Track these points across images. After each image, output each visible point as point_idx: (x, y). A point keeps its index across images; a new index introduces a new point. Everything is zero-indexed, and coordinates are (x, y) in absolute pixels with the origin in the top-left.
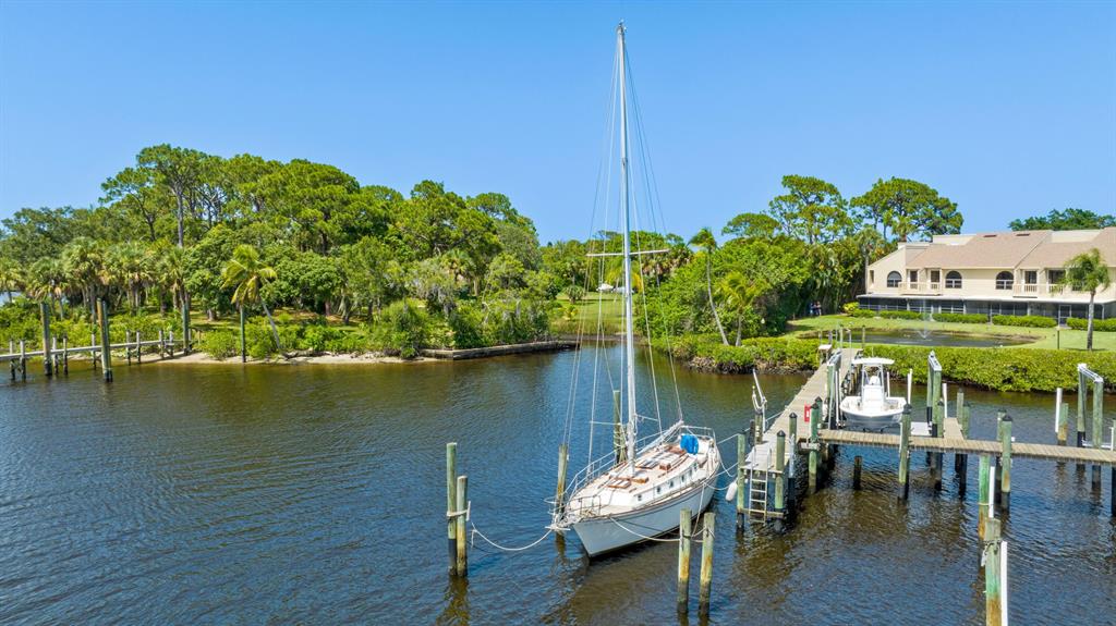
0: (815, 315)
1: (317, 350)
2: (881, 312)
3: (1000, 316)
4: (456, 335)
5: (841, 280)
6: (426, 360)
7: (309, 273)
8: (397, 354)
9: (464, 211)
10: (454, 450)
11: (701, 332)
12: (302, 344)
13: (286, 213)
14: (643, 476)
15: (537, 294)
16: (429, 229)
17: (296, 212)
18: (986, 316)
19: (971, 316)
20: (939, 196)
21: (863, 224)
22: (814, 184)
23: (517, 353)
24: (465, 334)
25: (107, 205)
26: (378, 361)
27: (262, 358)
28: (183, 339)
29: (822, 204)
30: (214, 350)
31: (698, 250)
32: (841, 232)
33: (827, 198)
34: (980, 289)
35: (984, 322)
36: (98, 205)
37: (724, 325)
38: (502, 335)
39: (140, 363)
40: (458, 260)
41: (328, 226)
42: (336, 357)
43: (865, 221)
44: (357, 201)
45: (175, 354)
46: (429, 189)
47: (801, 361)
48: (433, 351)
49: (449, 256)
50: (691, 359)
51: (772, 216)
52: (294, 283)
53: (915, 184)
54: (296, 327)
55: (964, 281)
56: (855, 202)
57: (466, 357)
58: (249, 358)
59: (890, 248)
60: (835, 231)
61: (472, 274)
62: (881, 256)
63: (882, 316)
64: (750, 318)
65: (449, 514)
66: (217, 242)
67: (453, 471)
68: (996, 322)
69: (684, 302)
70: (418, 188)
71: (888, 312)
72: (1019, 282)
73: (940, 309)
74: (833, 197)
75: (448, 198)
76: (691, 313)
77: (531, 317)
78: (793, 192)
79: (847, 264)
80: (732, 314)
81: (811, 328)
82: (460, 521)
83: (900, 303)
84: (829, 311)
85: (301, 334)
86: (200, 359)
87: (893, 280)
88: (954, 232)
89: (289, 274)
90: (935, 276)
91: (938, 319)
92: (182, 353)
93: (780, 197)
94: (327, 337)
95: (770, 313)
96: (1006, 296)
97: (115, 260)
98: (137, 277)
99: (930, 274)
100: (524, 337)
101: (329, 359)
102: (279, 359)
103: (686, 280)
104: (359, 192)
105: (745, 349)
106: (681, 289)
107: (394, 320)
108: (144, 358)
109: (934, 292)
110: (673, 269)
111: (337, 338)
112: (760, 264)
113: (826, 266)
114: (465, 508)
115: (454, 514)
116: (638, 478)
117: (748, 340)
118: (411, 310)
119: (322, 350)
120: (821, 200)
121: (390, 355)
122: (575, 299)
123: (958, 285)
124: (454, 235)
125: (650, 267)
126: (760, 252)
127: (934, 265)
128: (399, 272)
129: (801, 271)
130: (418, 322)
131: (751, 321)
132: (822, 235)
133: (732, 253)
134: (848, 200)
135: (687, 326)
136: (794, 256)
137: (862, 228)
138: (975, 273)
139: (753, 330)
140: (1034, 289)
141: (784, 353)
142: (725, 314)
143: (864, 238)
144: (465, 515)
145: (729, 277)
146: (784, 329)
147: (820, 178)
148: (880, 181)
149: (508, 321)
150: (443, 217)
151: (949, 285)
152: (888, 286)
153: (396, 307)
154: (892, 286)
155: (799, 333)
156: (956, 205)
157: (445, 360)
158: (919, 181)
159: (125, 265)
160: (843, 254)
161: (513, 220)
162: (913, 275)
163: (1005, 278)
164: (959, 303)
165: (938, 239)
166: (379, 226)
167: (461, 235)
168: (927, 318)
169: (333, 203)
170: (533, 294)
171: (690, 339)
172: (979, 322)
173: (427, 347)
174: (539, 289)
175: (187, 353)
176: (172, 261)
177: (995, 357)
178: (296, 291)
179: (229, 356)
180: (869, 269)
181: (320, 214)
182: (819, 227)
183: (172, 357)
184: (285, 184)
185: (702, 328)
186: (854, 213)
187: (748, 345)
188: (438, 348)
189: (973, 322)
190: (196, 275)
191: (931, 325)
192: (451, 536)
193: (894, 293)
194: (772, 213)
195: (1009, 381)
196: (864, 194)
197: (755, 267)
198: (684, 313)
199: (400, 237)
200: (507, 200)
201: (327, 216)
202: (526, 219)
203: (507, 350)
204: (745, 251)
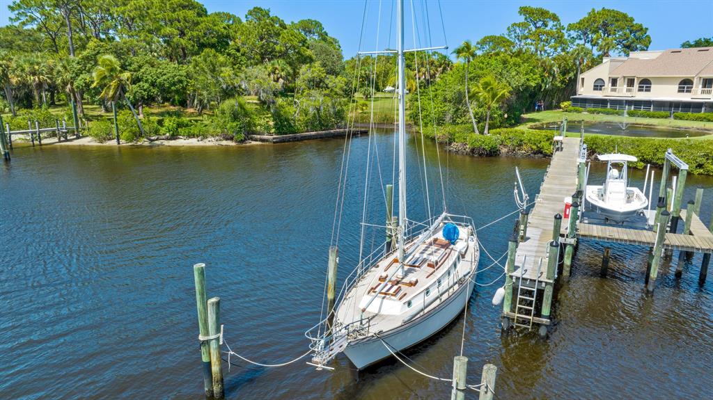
0: (539, 111)
1: (173, 135)
2: (588, 109)
3: (679, 113)
4: (276, 124)
5: (559, 85)
6: (254, 143)
7: (164, 77)
8: (231, 139)
9: (285, 31)
10: (202, 272)
11: (458, 124)
12: (163, 130)
13: (150, 31)
14: (412, 277)
15: (336, 94)
16: (259, 43)
17: (158, 29)
18: (668, 113)
19: (658, 113)
20: (634, 23)
21: (575, 44)
22: (542, 13)
23: (321, 138)
24: (283, 124)
25: (17, 24)
26: (217, 143)
27: (131, 141)
28: (75, 127)
29: (547, 28)
30: (96, 135)
31: (457, 61)
32: (559, 49)
33: (551, 24)
34: (666, 92)
35: (666, 117)
36: (9, 23)
37: (475, 118)
38: (311, 124)
39: (41, 145)
40: (279, 68)
41: (183, 42)
42: (185, 141)
43: (578, 41)
44: (205, 23)
45: (68, 138)
46: (258, 13)
47: (534, 147)
48: (259, 136)
49: (273, 64)
50: (450, 144)
51: (508, 38)
52: (153, 84)
53: (618, 13)
54: (157, 118)
55: (653, 86)
56: (571, 27)
57: (283, 141)
58: (122, 141)
59: (596, 62)
60: (555, 49)
61: (290, 78)
62: (589, 68)
63: (588, 111)
64: (495, 113)
65: (201, 338)
66: (94, 53)
67: (202, 295)
68: (676, 117)
69: (445, 100)
70: (250, 13)
71: (593, 109)
72: (697, 88)
73: (633, 107)
74: (555, 23)
75: (273, 20)
76: (450, 108)
77: (332, 111)
78: (526, 19)
79: (564, 73)
80: (481, 110)
81: (538, 120)
82: (213, 345)
83: (603, 102)
84: (549, 107)
85: (160, 123)
86: (87, 141)
87: (598, 85)
88: (642, 50)
89: (149, 77)
90: (631, 82)
91: (631, 114)
92: (75, 137)
93: (515, 24)
94: (180, 125)
95: (510, 109)
96: (685, 98)
97: (18, 66)
98: (37, 79)
99: (626, 80)
100: (327, 126)
101: (182, 142)
102: (144, 142)
103: (448, 84)
104: (206, 16)
105: (491, 137)
106: (443, 91)
107: (228, 112)
108: (44, 142)
109: (629, 94)
110: (437, 75)
111: (187, 125)
112: (504, 72)
113: (550, 74)
114: (218, 330)
115: (206, 338)
116: (406, 280)
117: (494, 130)
118: (241, 106)
119: (177, 135)
120: (546, 26)
121: (227, 139)
122: (367, 96)
123: (648, 90)
124: (278, 48)
125: (421, 73)
126: (505, 62)
127: (630, 75)
128: (230, 76)
129: (534, 77)
130: (246, 114)
131: (496, 115)
132: (545, 51)
133: (483, 63)
134: (566, 26)
135: (448, 118)
136: (529, 66)
137: (574, 47)
138: (662, 80)
139: (498, 122)
140: (709, 92)
141: (521, 141)
142: (476, 109)
143: (578, 54)
144: (218, 339)
145: (482, 81)
146: (519, 121)
147: (545, 8)
148: (593, 10)
149: (314, 114)
150: (270, 35)
151: (640, 89)
152: (594, 89)
153: (228, 104)
154: (597, 89)
155: (530, 124)
156: (647, 29)
157: (267, 143)
158: (621, 11)
159: (27, 69)
160: (562, 65)
161: (325, 40)
162: (614, 82)
163: (686, 84)
164: (648, 103)
165: (633, 55)
166: (222, 43)
167: (283, 49)
168: (622, 114)
169: (187, 24)
170: (333, 94)
171: (449, 128)
172: (663, 117)
173: (254, 133)
174: (335, 90)
175: (78, 137)
176: (64, 67)
177: (691, 147)
178: (155, 91)
179: (109, 140)
180: (580, 76)
181: (176, 32)
182: (544, 46)
183: (67, 140)
184: (148, 9)
185: (459, 121)
186: (569, 35)
187: (495, 134)
188: (263, 134)
189: (658, 118)
190: (80, 78)
191: (625, 119)
192: (205, 359)
193: (598, 95)
194: (509, 35)
195: (700, 166)
196: (578, 21)
197: (501, 74)
198: (446, 108)
199: (238, 50)
200: (321, 25)
201: (182, 34)
202: (333, 39)
203: (313, 135)
204: (493, 62)
